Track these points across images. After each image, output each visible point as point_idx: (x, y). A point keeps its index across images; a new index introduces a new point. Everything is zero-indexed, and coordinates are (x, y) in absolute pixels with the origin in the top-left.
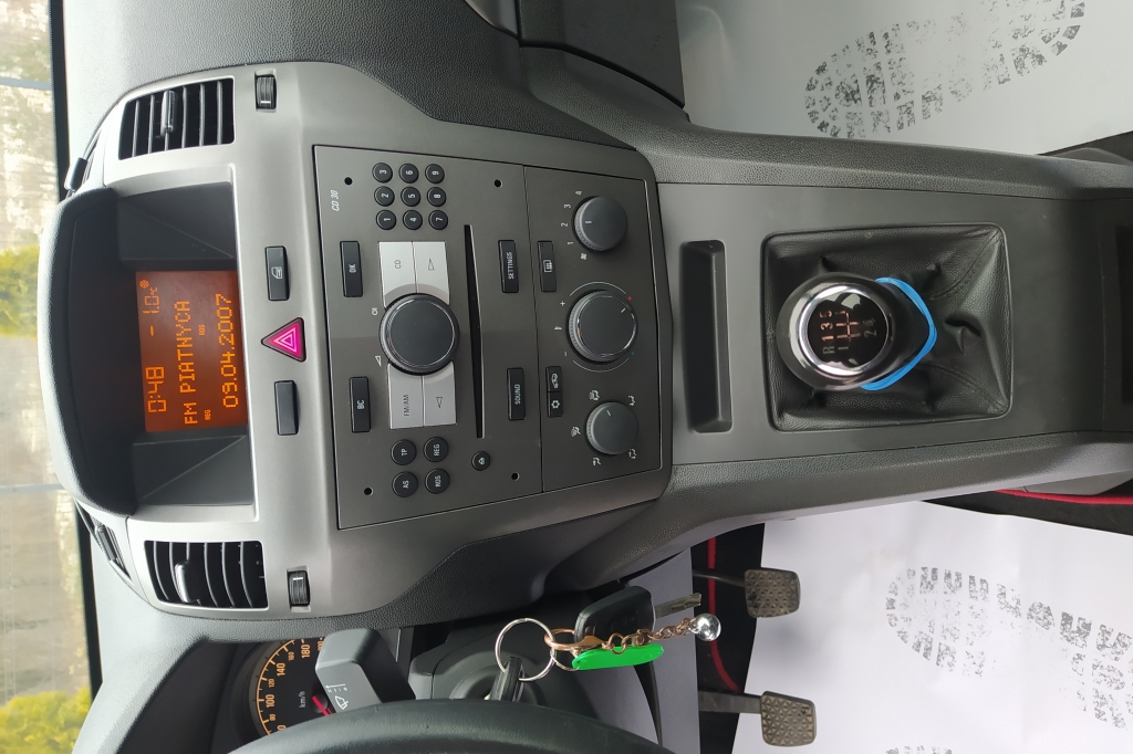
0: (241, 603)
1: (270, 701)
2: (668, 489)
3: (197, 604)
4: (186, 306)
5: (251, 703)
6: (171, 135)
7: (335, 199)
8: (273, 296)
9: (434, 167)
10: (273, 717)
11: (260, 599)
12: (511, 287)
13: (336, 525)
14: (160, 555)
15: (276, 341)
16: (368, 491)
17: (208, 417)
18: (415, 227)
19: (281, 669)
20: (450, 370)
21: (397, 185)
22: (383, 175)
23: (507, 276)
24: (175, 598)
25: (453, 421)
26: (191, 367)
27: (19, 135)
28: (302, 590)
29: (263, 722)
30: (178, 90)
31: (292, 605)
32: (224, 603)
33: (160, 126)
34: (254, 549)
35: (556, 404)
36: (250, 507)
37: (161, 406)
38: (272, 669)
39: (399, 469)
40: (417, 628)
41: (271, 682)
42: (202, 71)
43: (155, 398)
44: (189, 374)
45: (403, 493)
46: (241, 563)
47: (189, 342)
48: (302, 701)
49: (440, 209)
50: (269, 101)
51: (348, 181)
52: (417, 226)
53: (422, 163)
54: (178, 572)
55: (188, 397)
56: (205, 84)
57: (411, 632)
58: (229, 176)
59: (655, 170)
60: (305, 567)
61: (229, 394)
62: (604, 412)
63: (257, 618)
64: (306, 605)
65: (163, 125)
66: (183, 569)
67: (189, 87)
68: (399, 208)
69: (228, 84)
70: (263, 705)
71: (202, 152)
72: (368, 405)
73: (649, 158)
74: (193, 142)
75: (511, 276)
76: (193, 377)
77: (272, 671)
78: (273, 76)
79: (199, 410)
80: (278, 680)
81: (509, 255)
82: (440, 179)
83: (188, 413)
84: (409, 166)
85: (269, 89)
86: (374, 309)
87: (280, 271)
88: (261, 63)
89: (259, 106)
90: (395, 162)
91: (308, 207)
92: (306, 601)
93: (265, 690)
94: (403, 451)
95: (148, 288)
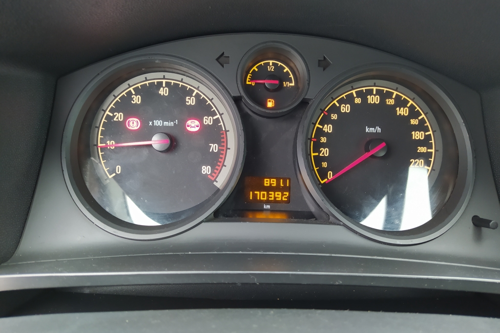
1: (374, 100)
5: (372, 82)
19: (403, 112)
29: (354, 92)
38: (403, 103)
41: (391, 102)
48: (372, 130)
70: (370, 92)
77: (401, 103)
80: (393, 108)
93: (384, 96)
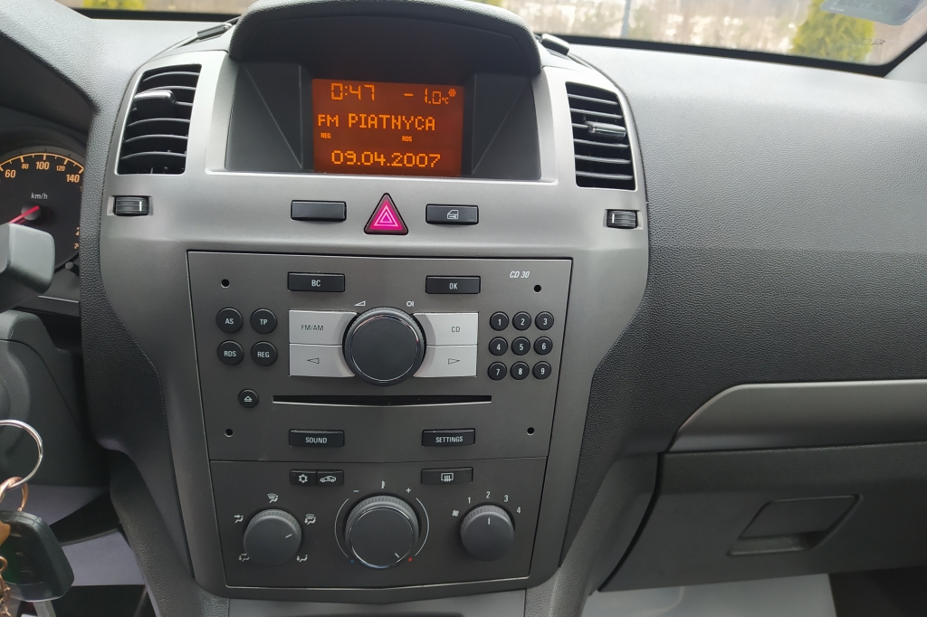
0: (126, 148)
1: (43, 166)
2: (205, 593)
3: (132, 107)
4: (430, 127)
5: (43, 148)
6: (586, 130)
7: (521, 274)
8: (431, 209)
9: (549, 371)
10: (25, 166)
11: (127, 167)
12: (427, 439)
13: (191, 249)
14: (185, 78)
15: (386, 207)
16: (226, 283)
17: (324, 135)
18: (490, 347)
19: (73, 178)
20: (346, 373)
21: (532, 334)
22: (543, 322)
23: (440, 435)
24: (142, 87)
25: (292, 373)
26: (373, 125)
27: (588, 19)
28: (128, 209)
29: (21, 157)
30: (626, 140)
31: (116, 197)
32: (129, 132)
33: (594, 121)
34: (177, 166)
35: (303, 479)
36: (222, 167)
37: (337, 94)
38: (75, 170)
39: (247, 316)
40: (77, 320)
41: (61, 168)
42: (643, 163)
43: (345, 91)
44: (366, 123)
45: (221, 316)
46: (169, 153)
47: (396, 126)
48: (38, 196)
49: (508, 373)
50: (614, 220)
51: (538, 288)
52: (492, 349)
53: (553, 358)
54: (164, 93)
55: (344, 120)
56: (631, 165)
57: (74, 313)
58: (547, 179)
59: (539, 587)
60: (152, 214)
61: (345, 157)
62: (289, 530)
63: (109, 163)
64: (114, 211)
65: (595, 124)
66: (166, 98)
67: (628, 150)
68: (510, 334)
69: (630, 185)
70: (40, 158)
71: (570, 157)
72: (315, 289)
73: (550, 581)
74: (579, 149)
75: (439, 440)
76: (363, 126)
77: (72, 170)
78: (636, 226)
79: (332, 129)
80: (63, 174)
81: (460, 439)
82: (537, 375)
83: (329, 118)
84: (550, 346)
85: (625, 222)
86: (412, 304)
87: (455, 217)
88: (648, 216)
89: (609, 212)
90: (555, 334)
91: (515, 249)
92: (119, 212)
93: (54, 162)
94: (265, 321)
95: (448, 96)
